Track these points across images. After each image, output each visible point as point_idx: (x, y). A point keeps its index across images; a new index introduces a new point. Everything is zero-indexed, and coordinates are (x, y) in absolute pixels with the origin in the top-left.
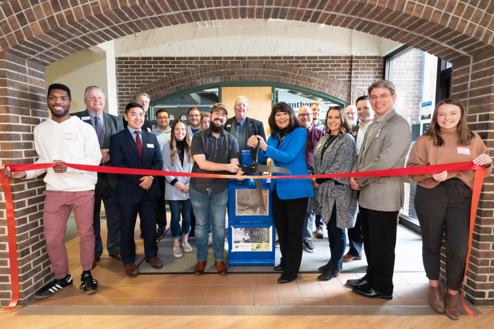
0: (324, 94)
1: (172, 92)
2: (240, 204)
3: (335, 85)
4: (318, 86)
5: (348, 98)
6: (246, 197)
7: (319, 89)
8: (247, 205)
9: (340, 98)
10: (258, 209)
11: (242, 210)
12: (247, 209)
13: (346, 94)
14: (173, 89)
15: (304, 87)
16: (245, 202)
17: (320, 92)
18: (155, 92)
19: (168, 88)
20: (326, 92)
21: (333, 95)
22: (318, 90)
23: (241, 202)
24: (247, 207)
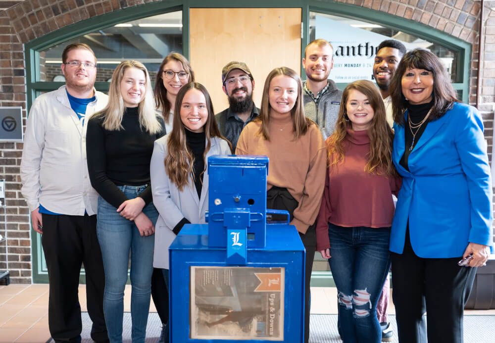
0: (421, 24)
1: (80, 18)
2: (203, 308)
3: (445, 5)
4: (406, 6)
5: (475, 35)
6: (219, 289)
7: (408, 13)
8: (222, 310)
9: (456, 34)
10: (255, 322)
11: (210, 325)
12: (222, 321)
13: (470, 24)
14: (81, 12)
15: (375, 8)
16: (216, 301)
17: (411, 21)
18: (41, 18)
19: (70, 11)
20: (425, 20)
21: (440, 27)
22: (406, 17)
23: (206, 302)
24: (225, 316)
